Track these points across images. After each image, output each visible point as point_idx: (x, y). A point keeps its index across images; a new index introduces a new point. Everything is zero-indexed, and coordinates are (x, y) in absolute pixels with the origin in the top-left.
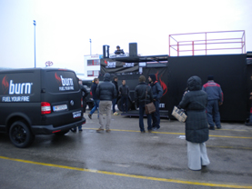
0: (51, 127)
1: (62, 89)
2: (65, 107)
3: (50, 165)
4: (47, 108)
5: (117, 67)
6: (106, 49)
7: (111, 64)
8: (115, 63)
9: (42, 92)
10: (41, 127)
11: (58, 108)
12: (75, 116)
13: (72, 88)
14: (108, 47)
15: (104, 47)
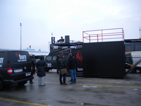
0: (12, 81)
1: (19, 61)
2: (21, 70)
3: (8, 100)
4: (11, 71)
5: (59, 49)
6: (53, 39)
7: (56, 47)
8: (57, 47)
9: (8, 62)
10: (7, 80)
11: (16, 71)
12: (27, 75)
13: (26, 60)
14: (54, 38)
15: (52, 38)
